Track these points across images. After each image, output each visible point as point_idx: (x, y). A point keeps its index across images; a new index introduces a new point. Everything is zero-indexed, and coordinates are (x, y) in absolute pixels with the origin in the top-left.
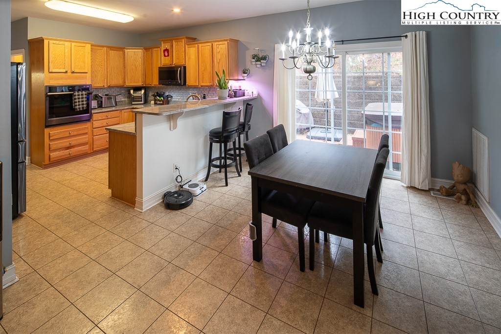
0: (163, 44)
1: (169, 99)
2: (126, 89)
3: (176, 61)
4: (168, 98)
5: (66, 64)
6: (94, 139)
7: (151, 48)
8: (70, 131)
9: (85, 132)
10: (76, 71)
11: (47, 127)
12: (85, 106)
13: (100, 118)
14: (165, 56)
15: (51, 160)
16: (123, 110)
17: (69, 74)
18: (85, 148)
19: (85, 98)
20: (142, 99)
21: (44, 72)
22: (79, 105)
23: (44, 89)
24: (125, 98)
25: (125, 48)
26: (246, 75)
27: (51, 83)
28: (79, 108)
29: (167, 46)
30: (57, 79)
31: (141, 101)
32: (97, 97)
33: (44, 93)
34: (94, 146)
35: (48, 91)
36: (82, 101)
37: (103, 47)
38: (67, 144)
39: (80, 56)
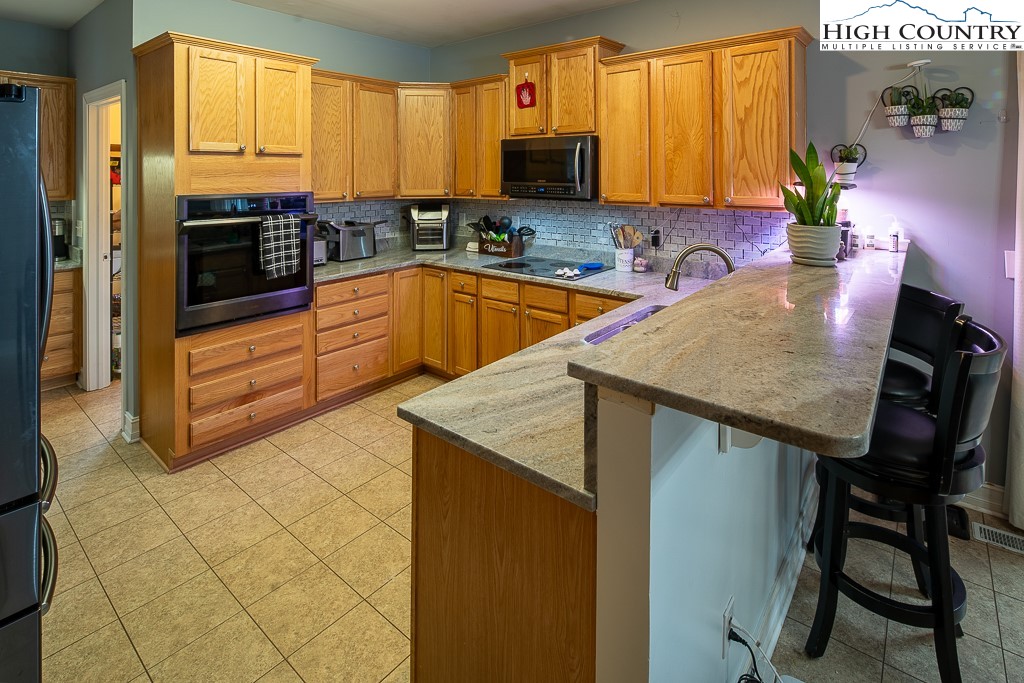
0: (513, 70)
1: (524, 238)
2: (398, 206)
3: (561, 119)
4: (521, 236)
5: (241, 127)
6: (319, 366)
7: (474, 84)
8: (252, 342)
9: (294, 345)
10: (271, 148)
11: (181, 333)
12: (295, 262)
13: (336, 299)
14: (521, 105)
15: (195, 442)
16: (397, 270)
17: (249, 158)
18: (294, 395)
19: (297, 236)
20: (442, 234)
21: (173, 152)
22: (278, 260)
23: (172, 206)
24: (393, 231)
25: (397, 85)
26: (853, 167)
27: (193, 186)
28: (279, 270)
29: (530, 74)
30: (212, 174)
31: (440, 241)
32: (325, 229)
33: (174, 221)
34: (321, 387)
35: (185, 216)
36: (288, 247)
37: (342, 77)
38: (242, 388)
39: (282, 100)
